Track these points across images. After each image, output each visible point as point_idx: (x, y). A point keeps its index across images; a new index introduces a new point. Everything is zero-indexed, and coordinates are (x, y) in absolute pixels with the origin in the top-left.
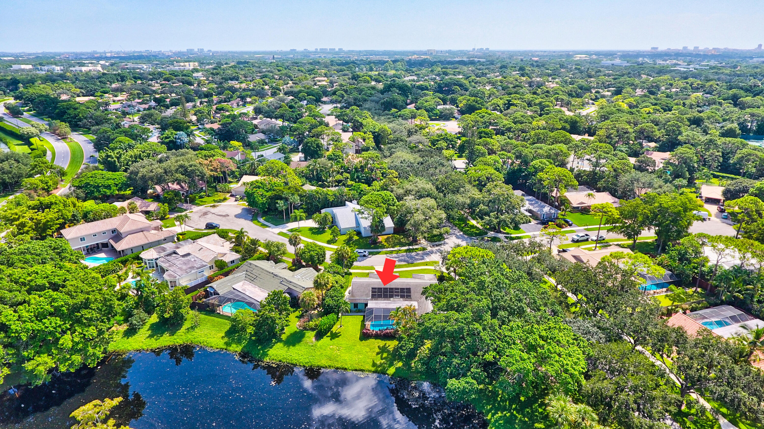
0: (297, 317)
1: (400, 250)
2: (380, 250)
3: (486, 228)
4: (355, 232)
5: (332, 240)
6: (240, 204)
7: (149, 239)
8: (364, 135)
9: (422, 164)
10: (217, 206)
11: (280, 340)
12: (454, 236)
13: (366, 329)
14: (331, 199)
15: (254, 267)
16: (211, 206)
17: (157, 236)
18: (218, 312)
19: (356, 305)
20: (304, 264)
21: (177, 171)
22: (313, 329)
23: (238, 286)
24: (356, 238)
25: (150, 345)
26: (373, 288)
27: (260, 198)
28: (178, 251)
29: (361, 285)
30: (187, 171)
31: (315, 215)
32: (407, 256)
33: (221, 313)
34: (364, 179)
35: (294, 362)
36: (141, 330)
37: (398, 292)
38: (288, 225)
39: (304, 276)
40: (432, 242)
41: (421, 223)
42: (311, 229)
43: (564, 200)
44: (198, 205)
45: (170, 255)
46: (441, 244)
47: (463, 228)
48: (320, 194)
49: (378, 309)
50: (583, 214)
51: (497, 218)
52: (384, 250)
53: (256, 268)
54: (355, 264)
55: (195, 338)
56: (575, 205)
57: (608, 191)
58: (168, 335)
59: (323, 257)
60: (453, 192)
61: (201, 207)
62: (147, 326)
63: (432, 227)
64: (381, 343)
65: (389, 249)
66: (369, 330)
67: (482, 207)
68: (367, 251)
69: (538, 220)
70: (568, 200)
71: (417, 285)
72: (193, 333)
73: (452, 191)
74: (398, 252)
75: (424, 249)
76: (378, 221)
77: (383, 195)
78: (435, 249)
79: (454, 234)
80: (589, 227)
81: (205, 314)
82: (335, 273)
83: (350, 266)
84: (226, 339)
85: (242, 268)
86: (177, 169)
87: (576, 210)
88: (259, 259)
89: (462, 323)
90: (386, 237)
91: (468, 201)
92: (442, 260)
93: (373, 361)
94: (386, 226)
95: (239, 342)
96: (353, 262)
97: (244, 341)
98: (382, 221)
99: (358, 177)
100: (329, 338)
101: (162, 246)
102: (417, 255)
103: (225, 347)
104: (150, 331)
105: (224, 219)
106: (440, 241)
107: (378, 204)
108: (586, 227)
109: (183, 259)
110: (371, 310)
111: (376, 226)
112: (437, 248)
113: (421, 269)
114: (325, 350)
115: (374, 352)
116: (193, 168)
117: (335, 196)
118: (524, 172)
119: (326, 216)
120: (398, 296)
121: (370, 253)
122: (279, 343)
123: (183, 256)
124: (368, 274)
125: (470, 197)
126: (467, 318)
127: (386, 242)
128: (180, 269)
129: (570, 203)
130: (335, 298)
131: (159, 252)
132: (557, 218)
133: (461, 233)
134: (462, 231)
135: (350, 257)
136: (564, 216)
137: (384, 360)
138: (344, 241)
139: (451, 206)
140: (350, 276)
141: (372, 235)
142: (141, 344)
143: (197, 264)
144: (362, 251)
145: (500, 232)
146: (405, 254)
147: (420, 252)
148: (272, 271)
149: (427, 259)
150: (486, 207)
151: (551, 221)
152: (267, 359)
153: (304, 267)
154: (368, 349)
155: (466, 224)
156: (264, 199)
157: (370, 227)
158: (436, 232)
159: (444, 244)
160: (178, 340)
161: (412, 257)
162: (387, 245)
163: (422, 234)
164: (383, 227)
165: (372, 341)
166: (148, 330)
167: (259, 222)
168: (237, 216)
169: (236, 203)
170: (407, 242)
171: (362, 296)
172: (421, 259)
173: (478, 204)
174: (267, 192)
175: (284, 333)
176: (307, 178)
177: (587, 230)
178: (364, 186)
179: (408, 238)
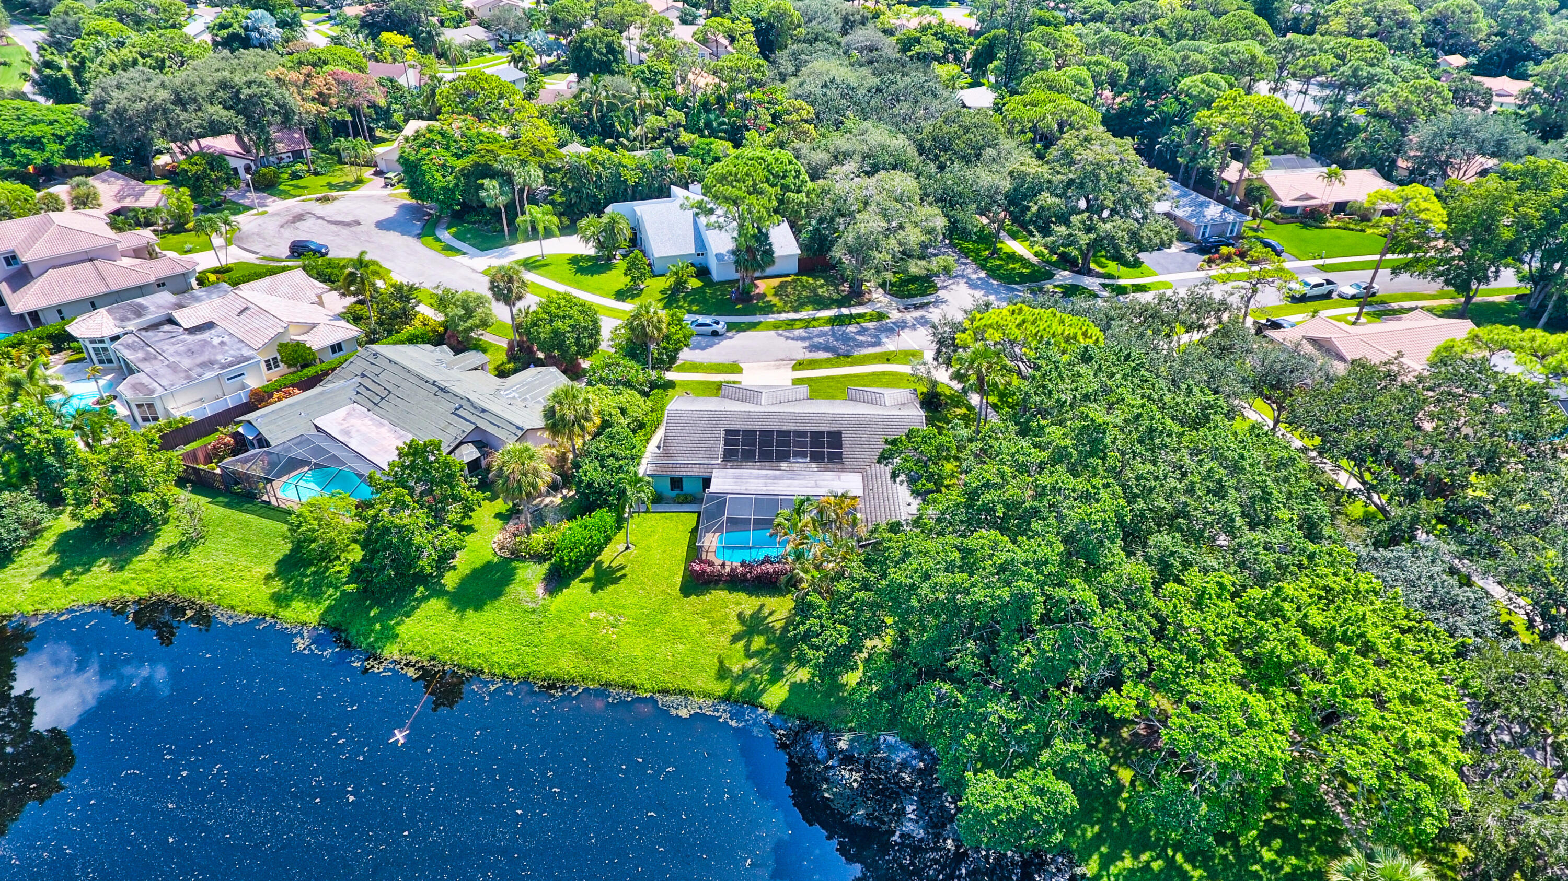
0: (499, 516)
1: (814, 319)
2: (758, 318)
3: (1048, 262)
4: (692, 269)
5: (630, 290)
6: (395, 195)
7: (110, 281)
8: (731, 25)
9: (879, 90)
10: (335, 199)
11: (438, 591)
12: (962, 282)
13: (701, 562)
14: (632, 178)
15: (385, 364)
16: (317, 200)
17: (134, 274)
18: (265, 498)
19: (676, 483)
20: (541, 355)
21: (211, 98)
22: (539, 558)
23: (331, 422)
24: (694, 283)
25: (44, 602)
26: (728, 432)
27: (438, 176)
28: (177, 315)
29: (693, 421)
30: (239, 100)
31: (584, 223)
32: (834, 335)
33: (274, 502)
34: (725, 131)
35: (475, 662)
36: (28, 554)
37: (804, 445)
38: (513, 248)
39: (529, 391)
40: (902, 297)
41: (876, 241)
42: (574, 260)
43: (1259, 189)
44: (285, 195)
45: (155, 326)
46: (928, 304)
47: (986, 259)
48: (603, 165)
49: (741, 500)
50: (1306, 226)
51: (1089, 230)
52: (771, 318)
53: (392, 368)
54: (685, 355)
55: (185, 580)
56: (1287, 203)
57: (1373, 165)
58: (106, 568)
59: (591, 336)
60: (965, 159)
61: (291, 202)
62: (48, 539)
63: (907, 254)
64: (748, 603)
65: (784, 316)
66: (711, 564)
67: (1046, 198)
68: (723, 320)
69: (1187, 240)
70: (1267, 188)
71: (863, 424)
72: (183, 564)
73: (964, 157)
74: (807, 324)
75: (881, 316)
76: (754, 236)
77: (770, 159)
78: (910, 316)
79: (963, 276)
80: (1329, 261)
81: (227, 505)
82: (618, 382)
83: (669, 360)
84: (277, 585)
85: (351, 368)
86: (213, 93)
87: (1289, 215)
88: (413, 340)
89: (1029, 578)
90: (776, 282)
91: (1006, 185)
92: (934, 346)
93: (721, 662)
94: (778, 251)
95: (315, 593)
96: (677, 350)
97: (331, 591)
98: (766, 236)
99: (708, 125)
100: (588, 585)
101: (139, 300)
102: (863, 331)
103: (271, 608)
104: (54, 556)
105: (345, 231)
106: (923, 294)
107: (755, 185)
108: (1320, 262)
109: (189, 338)
110: (720, 501)
111: (749, 249)
112: (918, 314)
113: (873, 374)
114: (571, 625)
115: (723, 632)
116: (254, 90)
117: (645, 172)
118: (1150, 113)
119: (613, 222)
120: (804, 455)
121: (730, 327)
122: (433, 601)
123: (192, 331)
124: (719, 386)
125: (1011, 173)
126: (1046, 562)
127: (776, 294)
128: (174, 367)
129: (1276, 197)
130: (610, 461)
131: (123, 319)
132: (1240, 237)
133: (983, 274)
134: (983, 267)
135: (667, 338)
136: (1256, 230)
137: (754, 660)
138: (661, 292)
139: (960, 195)
140: (671, 392)
141: (737, 276)
142: (18, 598)
143: (224, 353)
144: (708, 320)
145: (1089, 273)
146: (827, 328)
147: (870, 325)
148: (433, 376)
149: (890, 345)
150: (1058, 201)
151: (1228, 245)
152: (391, 651)
153: (539, 363)
154: (704, 624)
155: (995, 252)
156: (450, 178)
157: (733, 253)
158: (916, 268)
159: (936, 303)
160: (133, 584)
161: (846, 339)
162: (780, 304)
163: (878, 272)
164: (769, 253)
165: (720, 595)
166: (49, 552)
167: (438, 240)
168: (383, 225)
169: (388, 191)
170: (835, 296)
171: (695, 454)
172: (873, 345)
173: (1035, 192)
174: (459, 157)
175: (454, 568)
176: (575, 127)
177: (1323, 268)
178: (721, 146)
179: (836, 286)
